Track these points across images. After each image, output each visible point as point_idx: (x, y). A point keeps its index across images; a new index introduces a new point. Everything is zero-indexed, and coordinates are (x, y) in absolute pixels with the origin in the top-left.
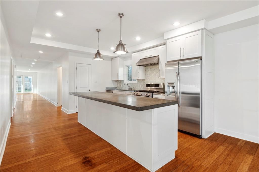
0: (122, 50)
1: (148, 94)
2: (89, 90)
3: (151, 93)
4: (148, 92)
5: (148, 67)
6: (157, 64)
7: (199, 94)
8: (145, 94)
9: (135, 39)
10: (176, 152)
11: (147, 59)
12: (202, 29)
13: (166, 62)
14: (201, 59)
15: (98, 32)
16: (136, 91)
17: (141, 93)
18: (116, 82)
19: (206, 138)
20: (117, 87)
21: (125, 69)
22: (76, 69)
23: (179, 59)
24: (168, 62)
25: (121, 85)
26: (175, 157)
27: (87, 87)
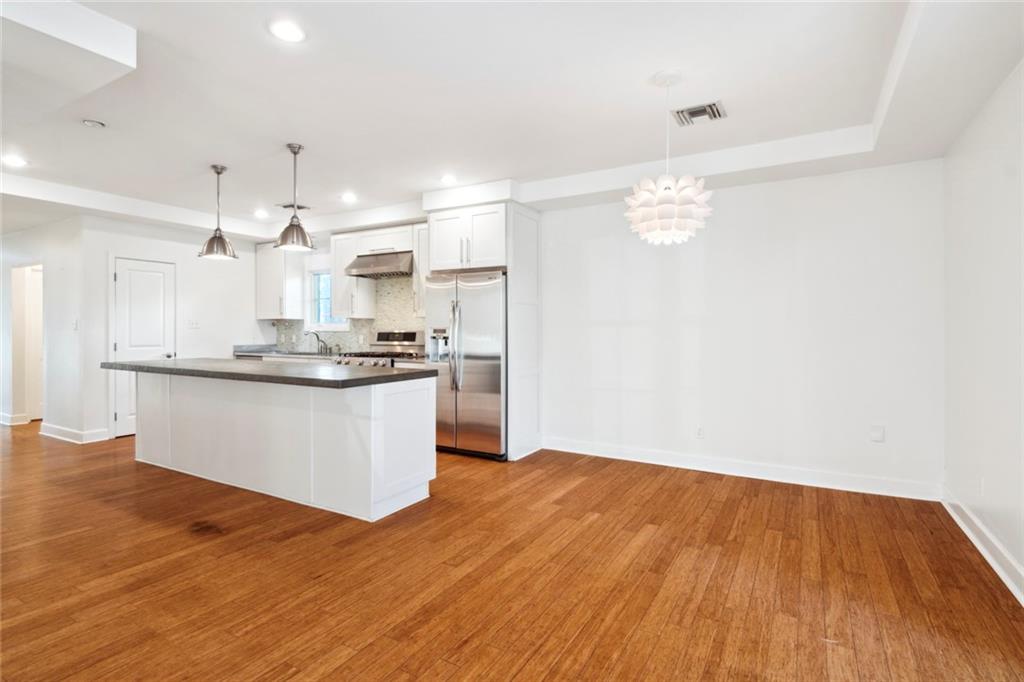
0: (298, 244)
1: (381, 361)
2: (169, 356)
3: (389, 360)
4: (382, 355)
5: (384, 280)
6: (409, 274)
7: (498, 358)
8: (372, 361)
9: (340, 197)
10: (431, 483)
11: (380, 257)
12: (505, 202)
13: (428, 274)
14: (505, 274)
15: (219, 173)
16: (345, 355)
17: (361, 359)
18: (274, 325)
19: (515, 459)
20: (276, 345)
21: (308, 284)
22: (115, 280)
23: (459, 267)
24: (433, 272)
25: (294, 337)
26: (428, 496)
27: (159, 346)
